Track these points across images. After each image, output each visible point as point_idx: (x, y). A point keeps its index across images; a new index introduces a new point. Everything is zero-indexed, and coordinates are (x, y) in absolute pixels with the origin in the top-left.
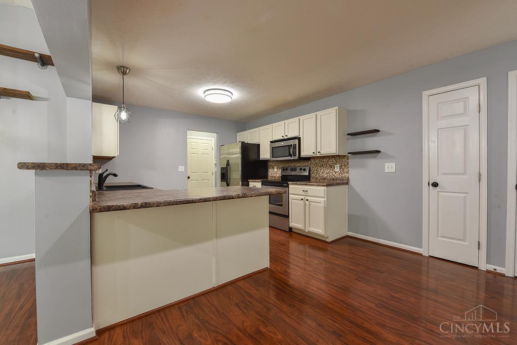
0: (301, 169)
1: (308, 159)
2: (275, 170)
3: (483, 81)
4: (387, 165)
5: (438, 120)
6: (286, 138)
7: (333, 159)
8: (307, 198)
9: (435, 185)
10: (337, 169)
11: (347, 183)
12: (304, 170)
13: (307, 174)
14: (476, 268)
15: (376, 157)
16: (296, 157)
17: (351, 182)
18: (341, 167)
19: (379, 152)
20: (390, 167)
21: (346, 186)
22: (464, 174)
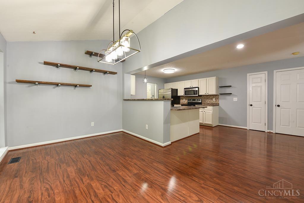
0: (198, 100)
1: (201, 96)
2: (184, 100)
3: (266, 72)
4: (234, 98)
5: (252, 83)
6: (192, 87)
7: (212, 96)
8: (204, 111)
9: (251, 105)
10: (214, 100)
11: (218, 105)
12: (199, 100)
13: (201, 102)
14: (264, 132)
15: (230, 96)
16: (197, 95)
17: (220, 105)
18: (216, 99)
19: (231, 94)
20: (235, 99)
21: (218, 106)
22: (261, 102)
